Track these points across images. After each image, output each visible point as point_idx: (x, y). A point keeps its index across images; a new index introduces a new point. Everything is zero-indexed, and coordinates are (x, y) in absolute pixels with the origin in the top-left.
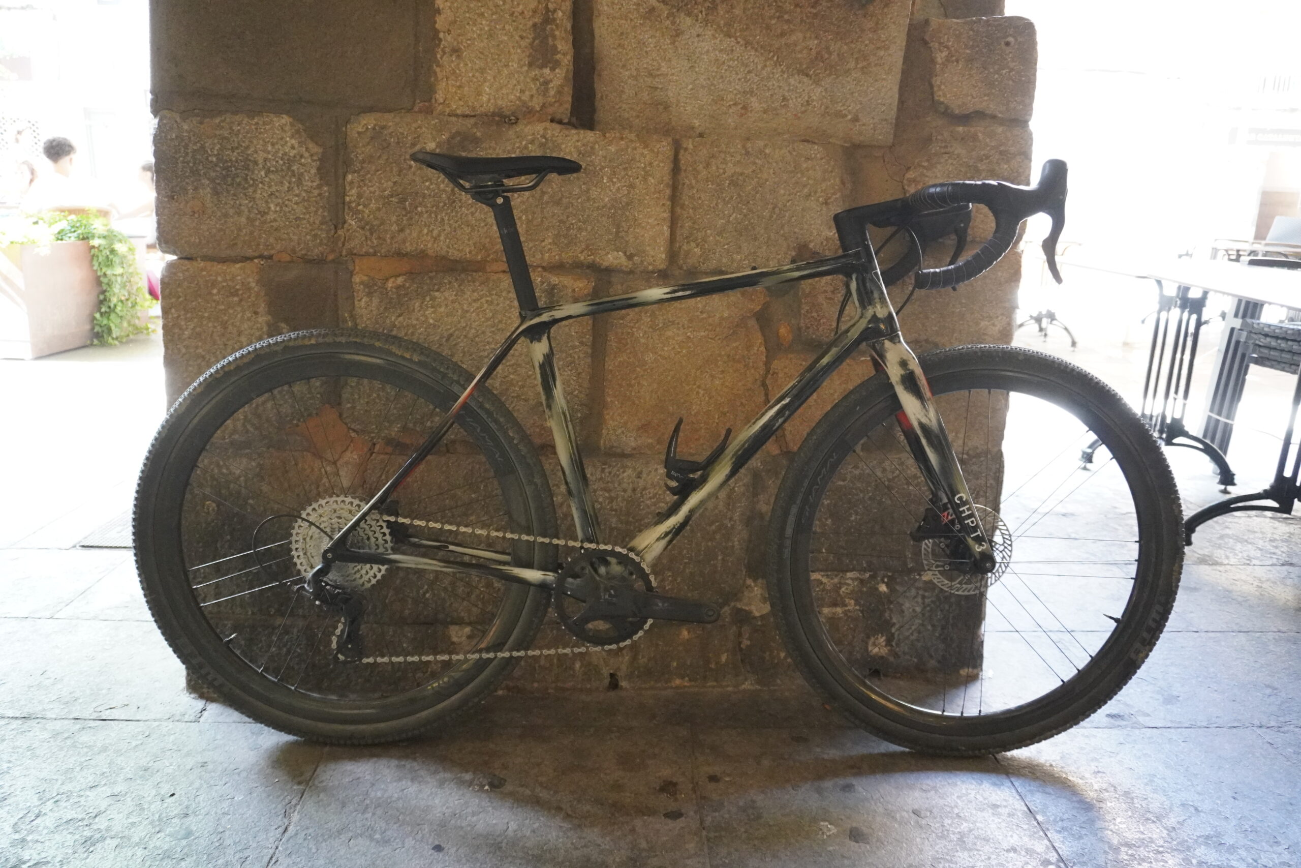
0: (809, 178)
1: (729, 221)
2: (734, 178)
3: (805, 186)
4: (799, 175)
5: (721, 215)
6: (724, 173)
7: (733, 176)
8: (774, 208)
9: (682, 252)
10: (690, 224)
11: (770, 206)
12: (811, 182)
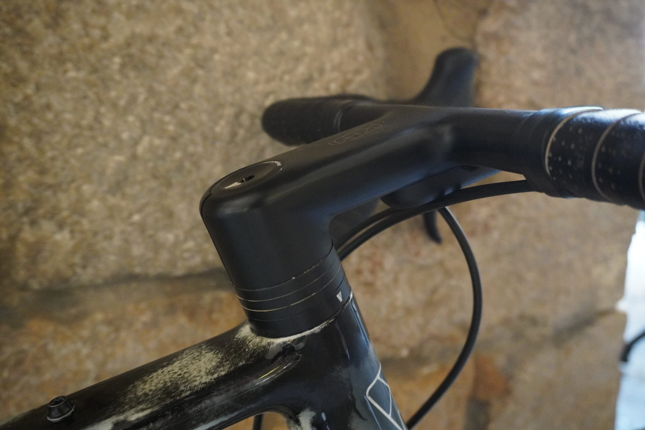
0: (305, 42)
1: (134, 157)
2: (134, 50)
3: (298, 59)
4: (284, 36)
5: (112, 144)
6: (105, 37)
7: (129, 45)
8: (237, 116)
9: (21, 249)
10: (31, 175)
11: (229, 111)
12: (309, 50)
